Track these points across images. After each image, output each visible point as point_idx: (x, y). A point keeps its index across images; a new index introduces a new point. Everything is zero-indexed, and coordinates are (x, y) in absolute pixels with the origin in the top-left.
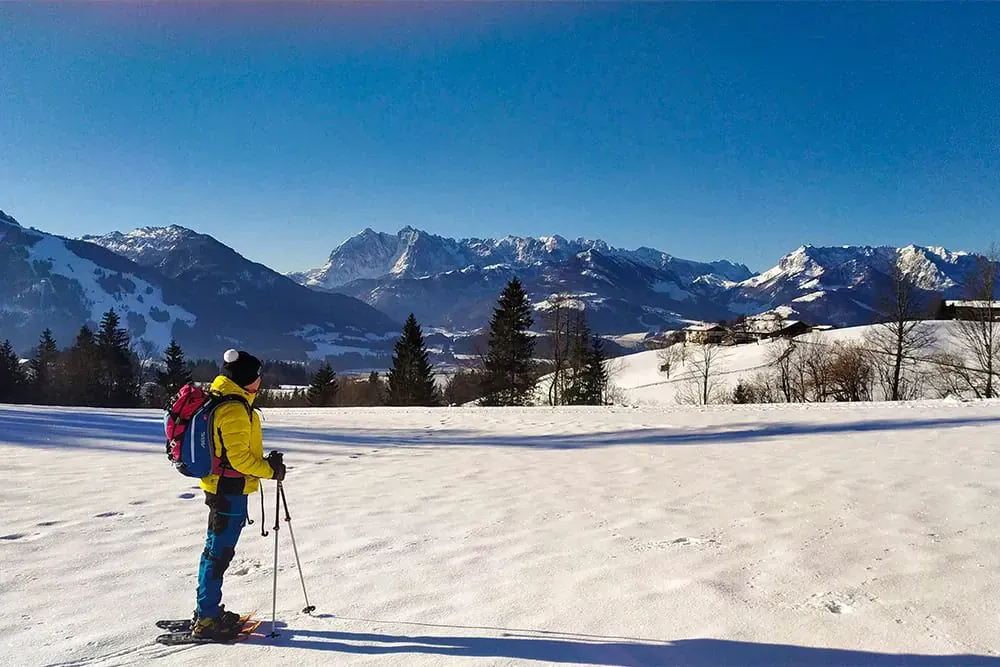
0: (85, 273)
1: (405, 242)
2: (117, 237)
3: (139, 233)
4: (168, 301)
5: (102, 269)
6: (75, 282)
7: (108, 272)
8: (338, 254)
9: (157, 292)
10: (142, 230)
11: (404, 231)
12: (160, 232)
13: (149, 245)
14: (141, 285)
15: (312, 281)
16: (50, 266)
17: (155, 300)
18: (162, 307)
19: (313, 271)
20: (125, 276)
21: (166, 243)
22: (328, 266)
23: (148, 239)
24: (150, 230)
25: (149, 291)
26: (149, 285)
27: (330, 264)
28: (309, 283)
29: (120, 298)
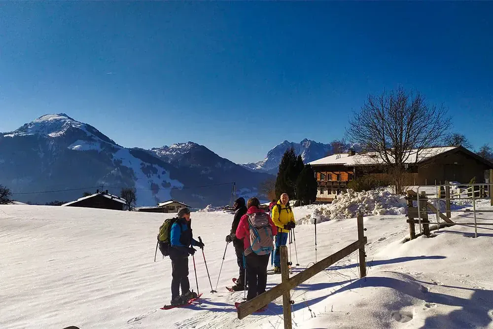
0: (136, 165)
1: (304, 146)
2: (166, 148)
3: (175, 146)
4: (172, 177)
5: (144, 163)
6: (131, 169)
7: (147, 164)
8: (271, 153)
9: (168, 173)
10: (176, 144)
11: (304, 141)
12: (183, 145)
13: (178, 152)
14: (160, 170)
15: (259, 167)
16: (121, 162)
17: (166, 177)
18: (168, 180)
19: (260, 162)
20: (154, 166)
21: (185, 150)
22: (266, 160)
23: (178, 148)
24: (179, 144)
25: (164, 173)
26: (164, 170)
27: (267, 159)
28: (257, 168)
29: (150, 177)
